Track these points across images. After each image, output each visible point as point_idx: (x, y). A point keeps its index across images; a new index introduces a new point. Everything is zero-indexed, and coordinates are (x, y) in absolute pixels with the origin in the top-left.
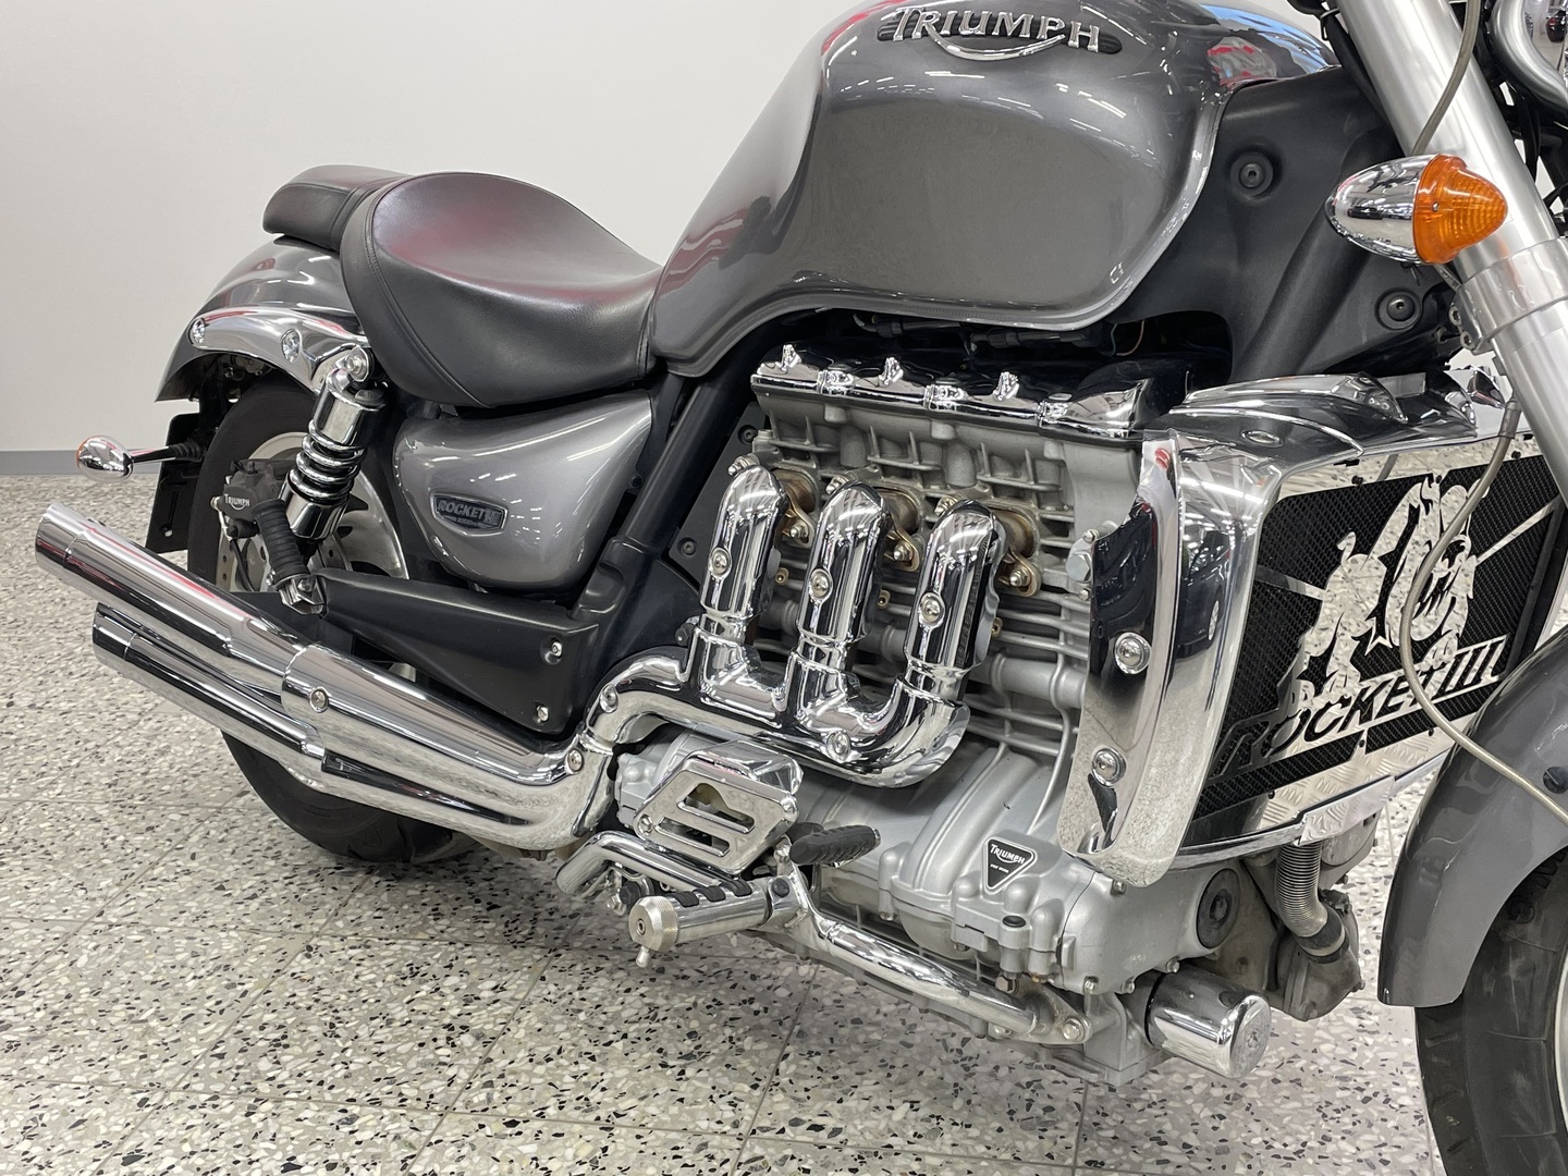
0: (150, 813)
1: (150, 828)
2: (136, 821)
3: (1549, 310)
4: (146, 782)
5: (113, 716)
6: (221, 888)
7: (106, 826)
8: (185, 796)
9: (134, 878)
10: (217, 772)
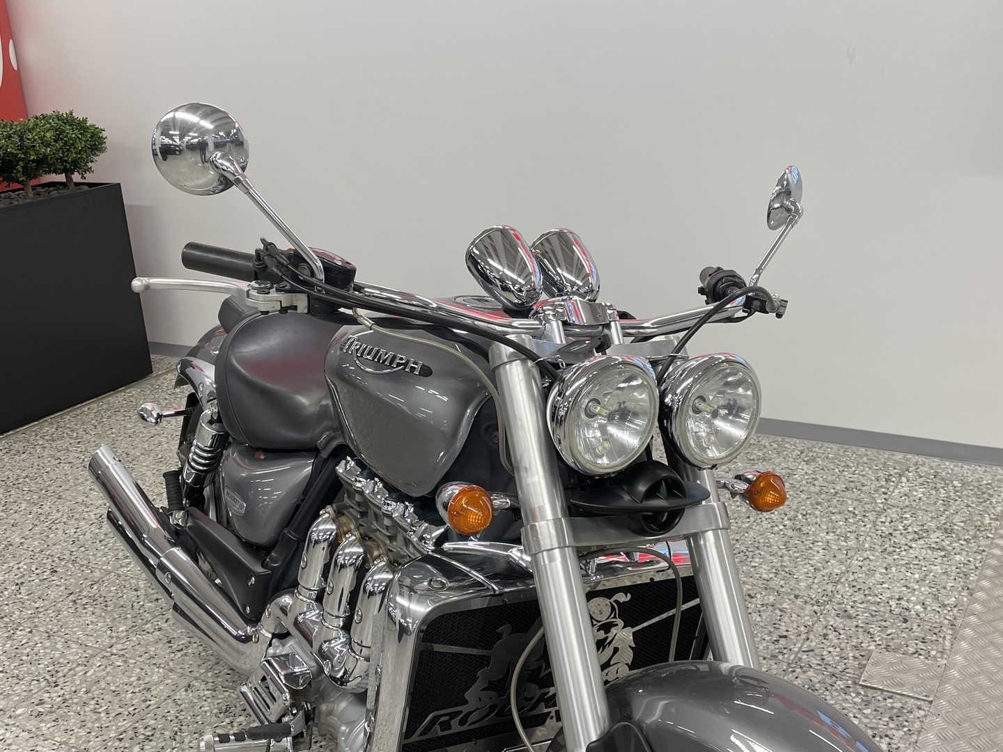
3: (551, 552)
6: (170, 642)
9: (135, 628)
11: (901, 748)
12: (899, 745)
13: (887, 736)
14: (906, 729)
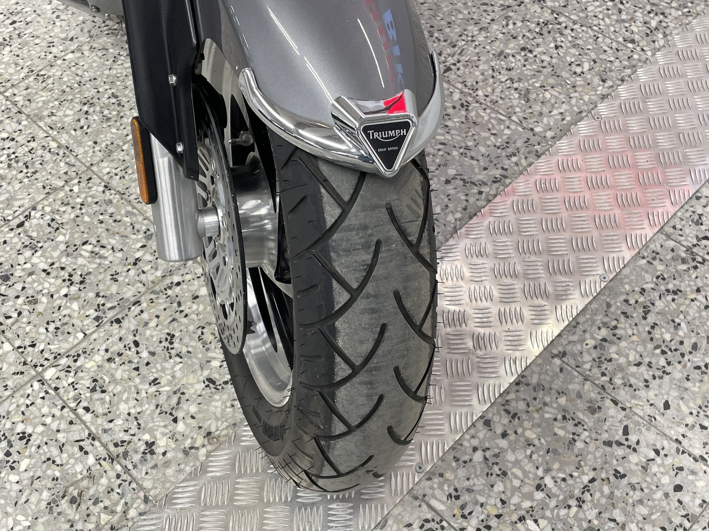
11: (670, 28)
12: (669, 24)
13: (663, 14)
14: (686, 10)
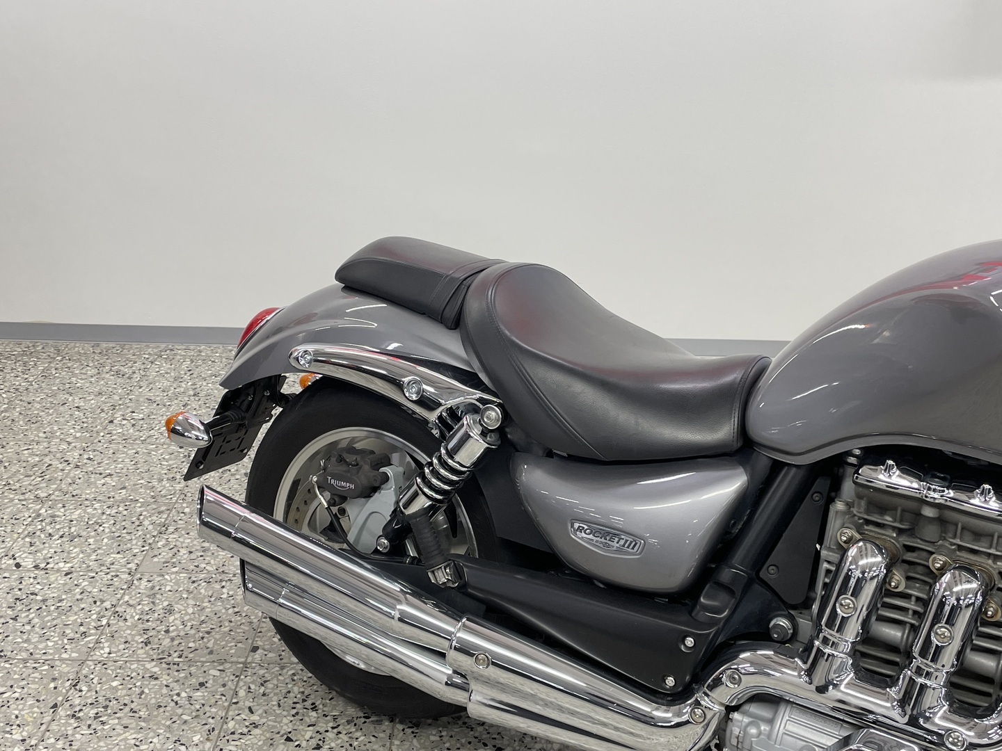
0: (193, 669)
1: (202, 684)
2: (186, 677)
4: (173, 639)
5: (109, 577)
6: (289, 739)
7: (165, 683)
8: (211, 653)
9: (216, 732)
10: (223, 629)
